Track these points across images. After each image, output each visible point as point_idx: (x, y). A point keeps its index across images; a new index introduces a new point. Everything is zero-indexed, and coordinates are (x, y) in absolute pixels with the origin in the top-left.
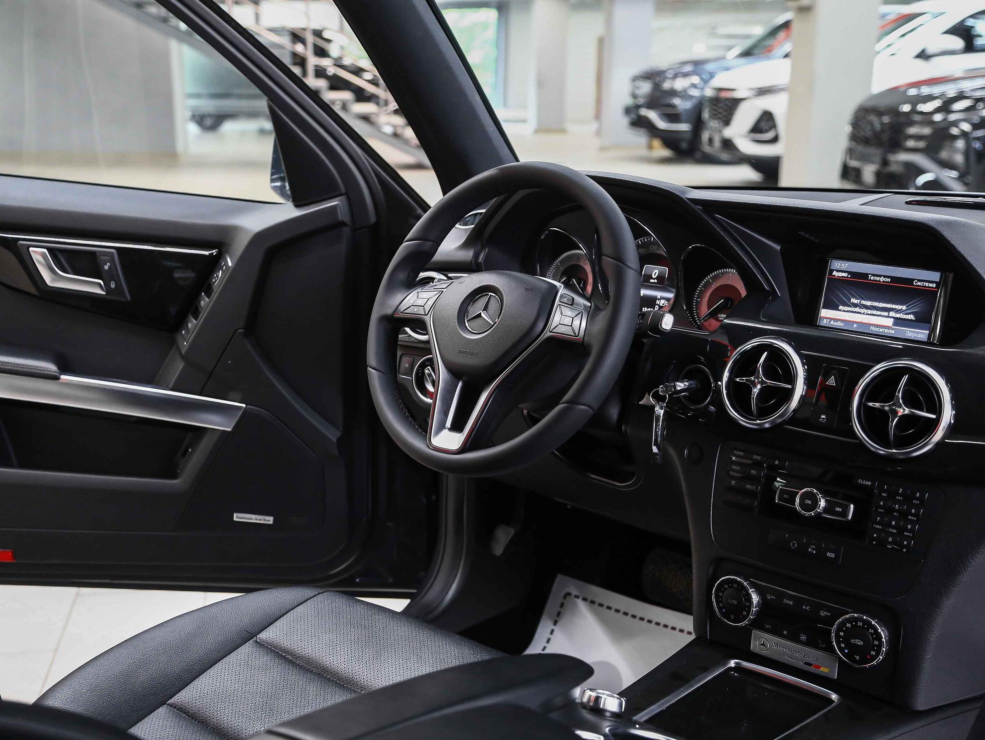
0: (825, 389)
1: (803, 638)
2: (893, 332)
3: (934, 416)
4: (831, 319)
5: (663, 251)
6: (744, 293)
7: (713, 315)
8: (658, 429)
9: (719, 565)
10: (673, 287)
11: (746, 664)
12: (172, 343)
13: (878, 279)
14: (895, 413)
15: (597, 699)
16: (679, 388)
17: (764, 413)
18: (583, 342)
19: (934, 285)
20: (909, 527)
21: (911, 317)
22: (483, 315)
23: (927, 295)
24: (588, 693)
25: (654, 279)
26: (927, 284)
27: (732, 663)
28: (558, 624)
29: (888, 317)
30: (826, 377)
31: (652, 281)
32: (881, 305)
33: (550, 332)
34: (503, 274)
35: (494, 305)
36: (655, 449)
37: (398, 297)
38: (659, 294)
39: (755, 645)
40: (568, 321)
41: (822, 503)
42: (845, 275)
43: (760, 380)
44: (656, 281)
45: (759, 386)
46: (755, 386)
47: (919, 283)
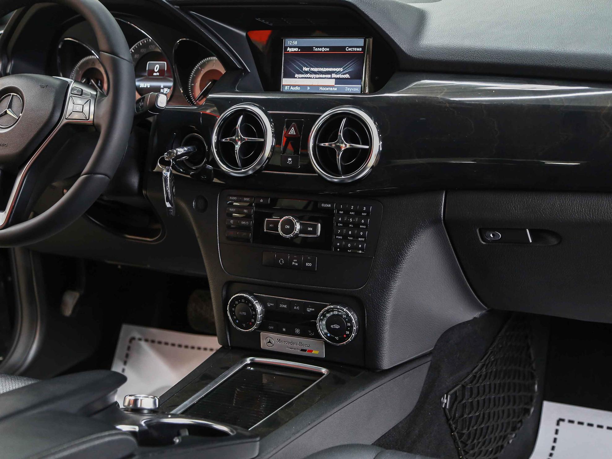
0: (290, 138)
1: (297, 331)
2: (336, 89)
3: (367, 147)
4: (290, 86)
5: (159, 50)
6: (223, 71)
7: (205, 94)
8: (167, 188)
9: (229, 286)
10: (170, 77)
11: (258, 359)
13: (320, 49)
14: (339, 148)
15: (136, 401)
16: (179, 153)
17: (246, 163)
18: (93, 123)
19: (361, 49)
20: (361, 233)
21: (347, 76)
22: (8, 112)
23: (357, 58)
24: (128, 398)
25: (157, 72)
26: (355, 49)
27: (248, 361)
28: (128, 364)
29: (331, 78)
30: (288, 128)
31: (155, 74)
32: (327, 69)
33: (66, 119)
34: (21, 76)
35: (17, 103)
36: (168, 205)
38: (162, 84)
39: (264, 344)
40: (79, 108)
41: (298, 226)
42: (296, 49)
43: (240, 138)
44: (158, 74)
45: (239, 143)
46: (237, 143)
47: (350, 49)
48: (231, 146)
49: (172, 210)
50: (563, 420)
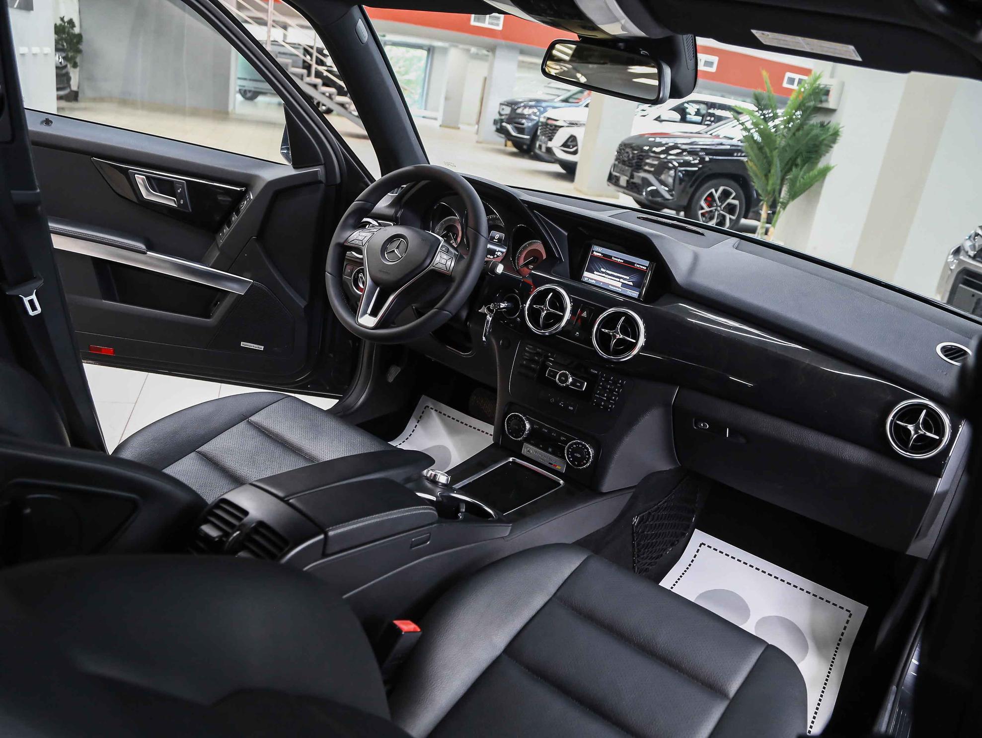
0: (580, 317)
1: (550, 450)
2: (621, 290)
3: (635, 341)
4: (589, 278)
5: (503, 224)
6: (545, 257)
7: (526, 265)
8: (487, 328)
9: (510, 406)
10: (506, 246)
11: (518, 461)
12: (214, 239)
13: (617, 260)
14: (615, 337)
15: (435, 475)
16: (501, 307)
17: (547, 326)
18: (451, 275)
19: (645, 268)
20: (613, 398)
21: (631, 284)
22: (396, 251)
23: (642, 273)
24: (431, 472)
25: (496, 239)
26: (642, 267)
27: (511, 459)
28: (419, 422)
29: (619, 281)
30: (582, 312)
31: (494, 240)
32: (618, 275)
33: (433, 266)
34: (410, 229)
35: (402, 247)
36: (484, 339)
37: (349, 233)
38: (497, 249)
39: (524, 451)
40: (443, 261)
41: (570, 380)
42: (600, 255)
43: (547, 308)
44: (497, 241)
45: (545, 312)
46: (543, 311)
47: (638, 266)
48: (539, 312)
49: (486, 343)
50: (704, 545)
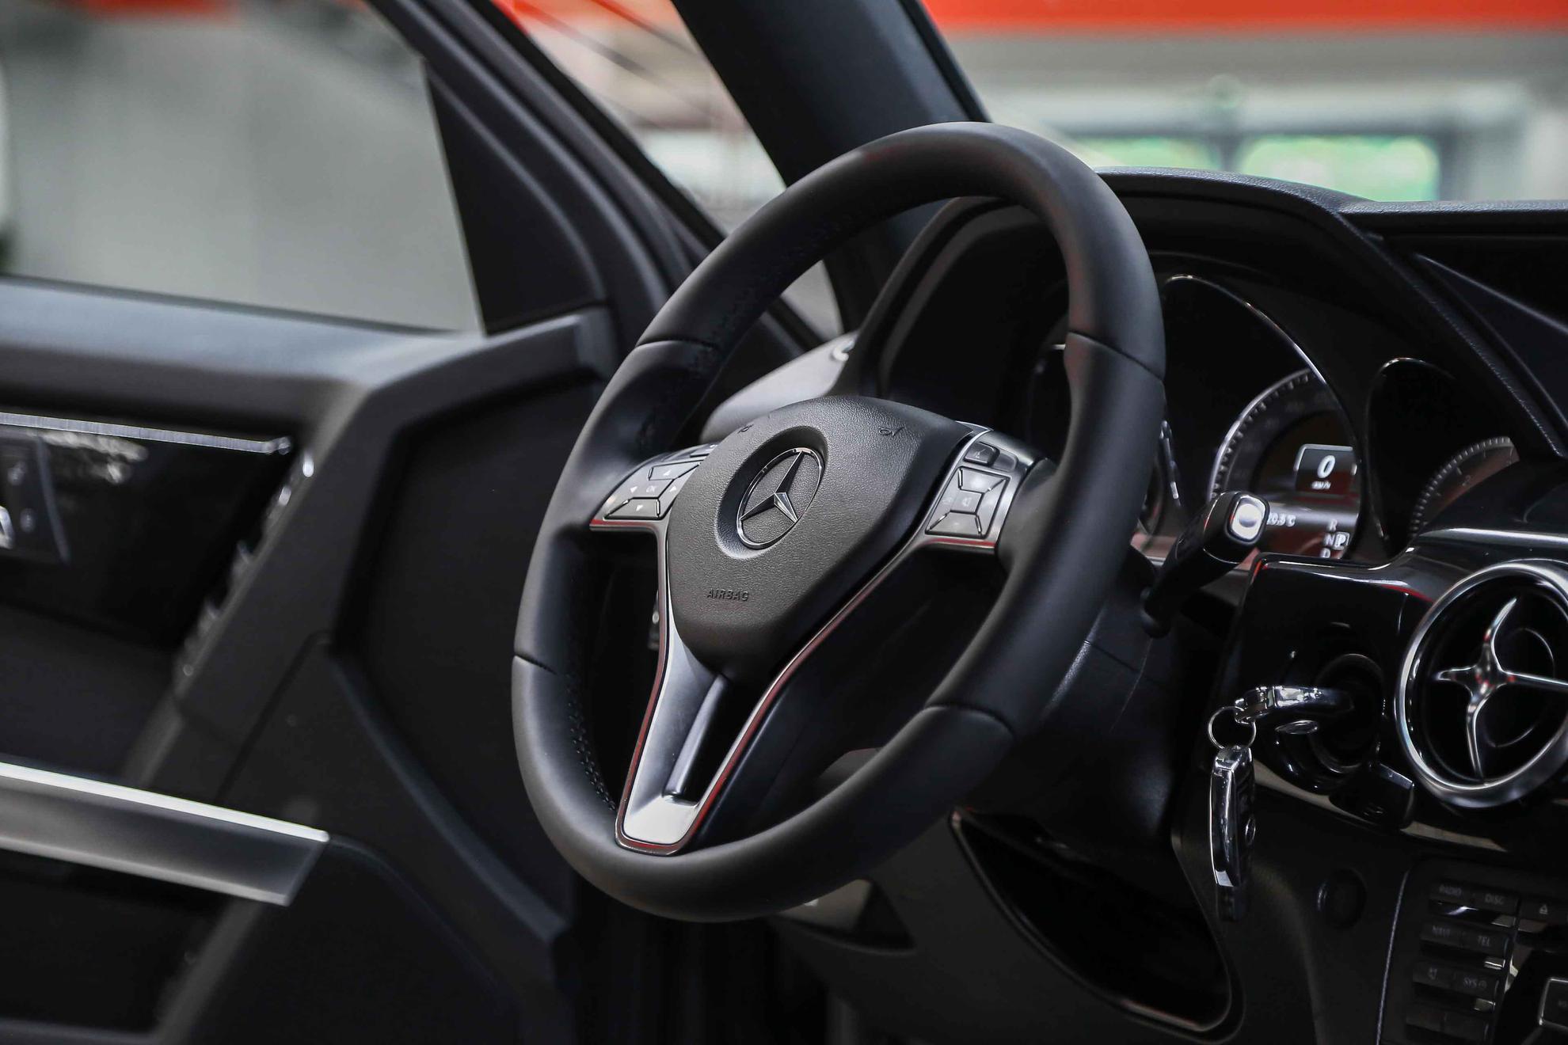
16: (1284, 705)
17: (1502, 765)
18: (995, 551)
25: (1323, 480)
31: (1318, 485)
33: (927, 533)
36: (1222, 879)
37: (610, 479)
38: (1333, 520)
40: (970, 502)
43: (1489, 668)
44: (1328, 485)
45: (1487, 691)
46: (1476, 687)
48: (1459, 695)
49: (1232, 900)
